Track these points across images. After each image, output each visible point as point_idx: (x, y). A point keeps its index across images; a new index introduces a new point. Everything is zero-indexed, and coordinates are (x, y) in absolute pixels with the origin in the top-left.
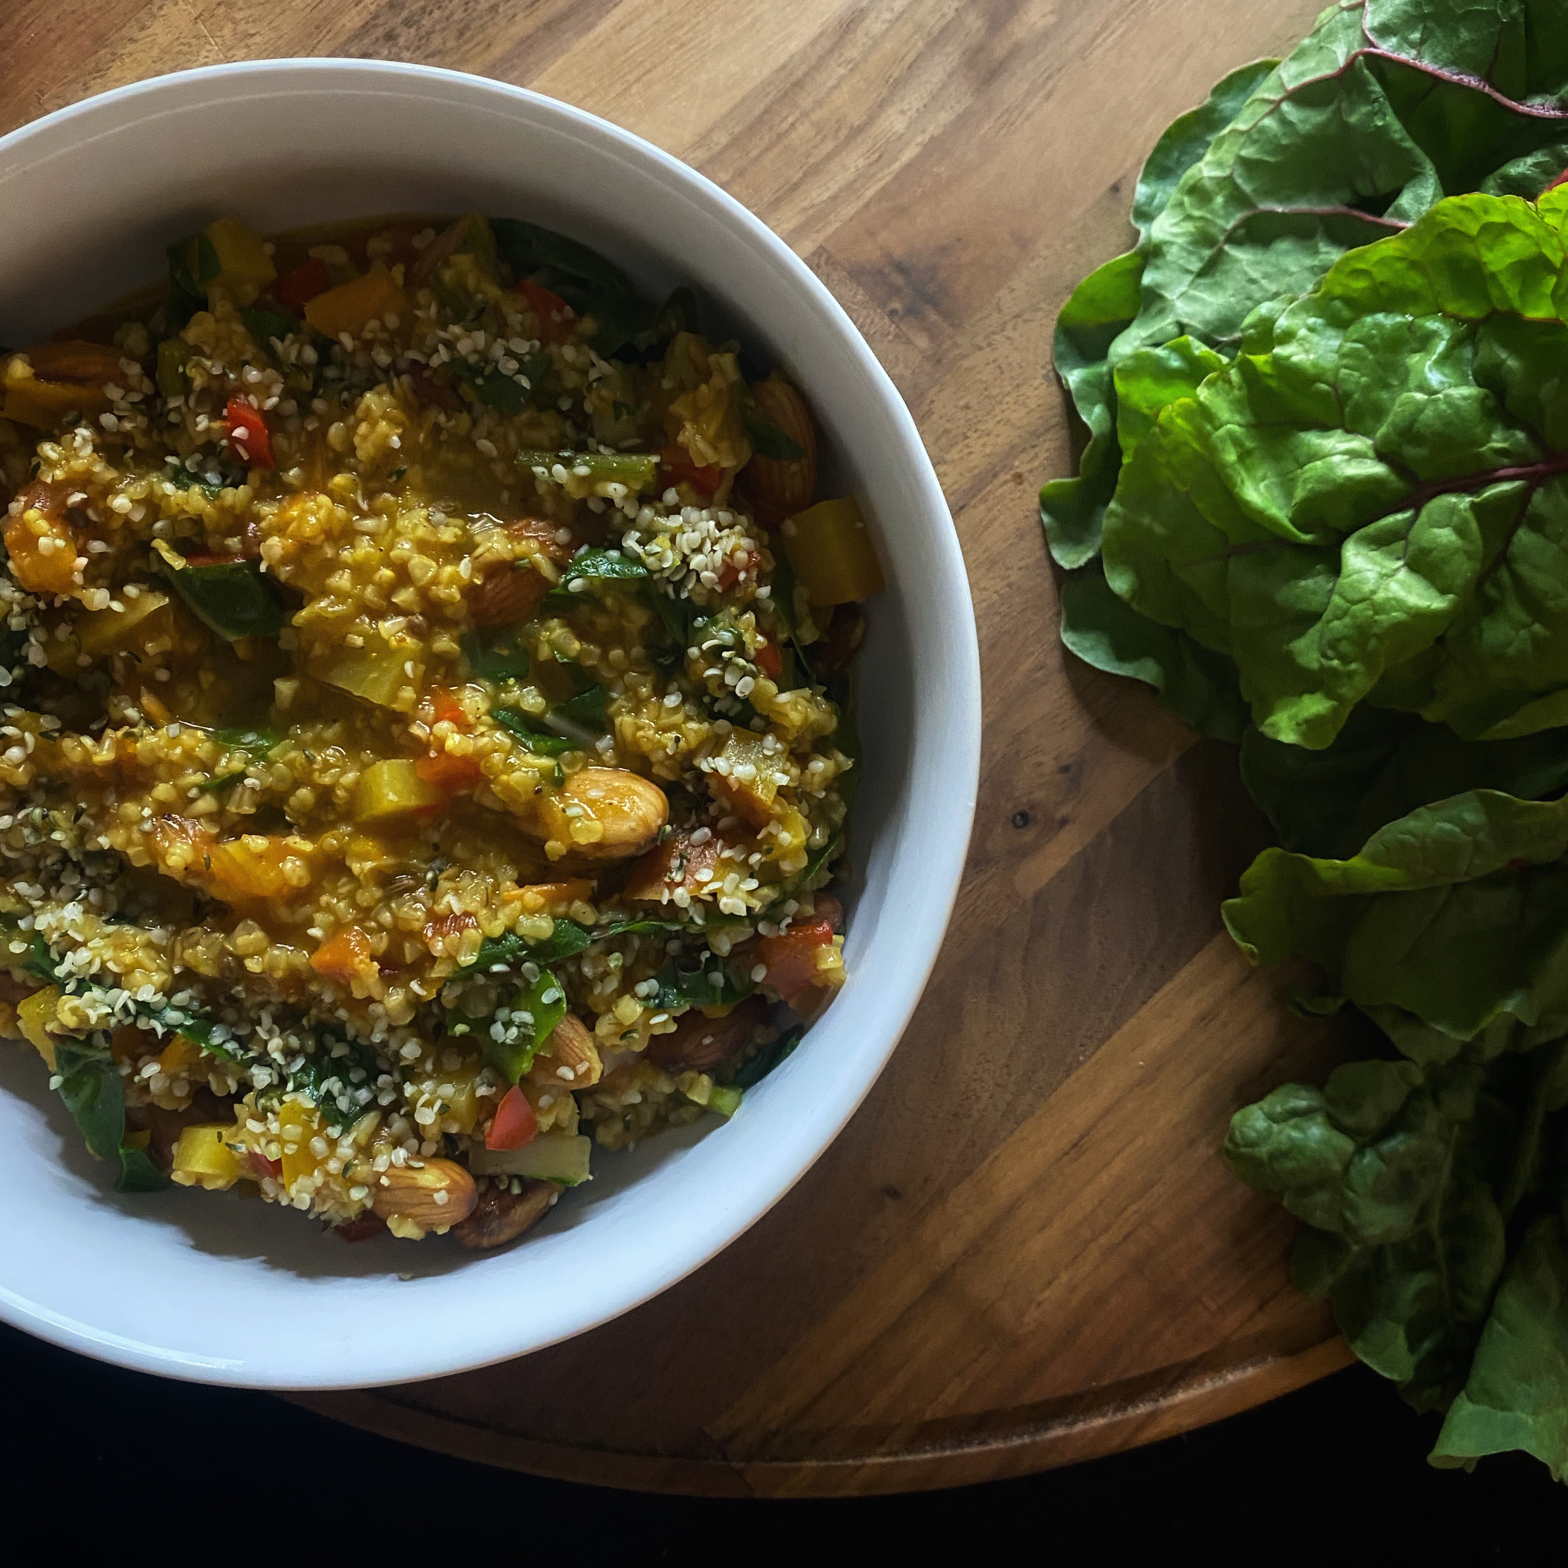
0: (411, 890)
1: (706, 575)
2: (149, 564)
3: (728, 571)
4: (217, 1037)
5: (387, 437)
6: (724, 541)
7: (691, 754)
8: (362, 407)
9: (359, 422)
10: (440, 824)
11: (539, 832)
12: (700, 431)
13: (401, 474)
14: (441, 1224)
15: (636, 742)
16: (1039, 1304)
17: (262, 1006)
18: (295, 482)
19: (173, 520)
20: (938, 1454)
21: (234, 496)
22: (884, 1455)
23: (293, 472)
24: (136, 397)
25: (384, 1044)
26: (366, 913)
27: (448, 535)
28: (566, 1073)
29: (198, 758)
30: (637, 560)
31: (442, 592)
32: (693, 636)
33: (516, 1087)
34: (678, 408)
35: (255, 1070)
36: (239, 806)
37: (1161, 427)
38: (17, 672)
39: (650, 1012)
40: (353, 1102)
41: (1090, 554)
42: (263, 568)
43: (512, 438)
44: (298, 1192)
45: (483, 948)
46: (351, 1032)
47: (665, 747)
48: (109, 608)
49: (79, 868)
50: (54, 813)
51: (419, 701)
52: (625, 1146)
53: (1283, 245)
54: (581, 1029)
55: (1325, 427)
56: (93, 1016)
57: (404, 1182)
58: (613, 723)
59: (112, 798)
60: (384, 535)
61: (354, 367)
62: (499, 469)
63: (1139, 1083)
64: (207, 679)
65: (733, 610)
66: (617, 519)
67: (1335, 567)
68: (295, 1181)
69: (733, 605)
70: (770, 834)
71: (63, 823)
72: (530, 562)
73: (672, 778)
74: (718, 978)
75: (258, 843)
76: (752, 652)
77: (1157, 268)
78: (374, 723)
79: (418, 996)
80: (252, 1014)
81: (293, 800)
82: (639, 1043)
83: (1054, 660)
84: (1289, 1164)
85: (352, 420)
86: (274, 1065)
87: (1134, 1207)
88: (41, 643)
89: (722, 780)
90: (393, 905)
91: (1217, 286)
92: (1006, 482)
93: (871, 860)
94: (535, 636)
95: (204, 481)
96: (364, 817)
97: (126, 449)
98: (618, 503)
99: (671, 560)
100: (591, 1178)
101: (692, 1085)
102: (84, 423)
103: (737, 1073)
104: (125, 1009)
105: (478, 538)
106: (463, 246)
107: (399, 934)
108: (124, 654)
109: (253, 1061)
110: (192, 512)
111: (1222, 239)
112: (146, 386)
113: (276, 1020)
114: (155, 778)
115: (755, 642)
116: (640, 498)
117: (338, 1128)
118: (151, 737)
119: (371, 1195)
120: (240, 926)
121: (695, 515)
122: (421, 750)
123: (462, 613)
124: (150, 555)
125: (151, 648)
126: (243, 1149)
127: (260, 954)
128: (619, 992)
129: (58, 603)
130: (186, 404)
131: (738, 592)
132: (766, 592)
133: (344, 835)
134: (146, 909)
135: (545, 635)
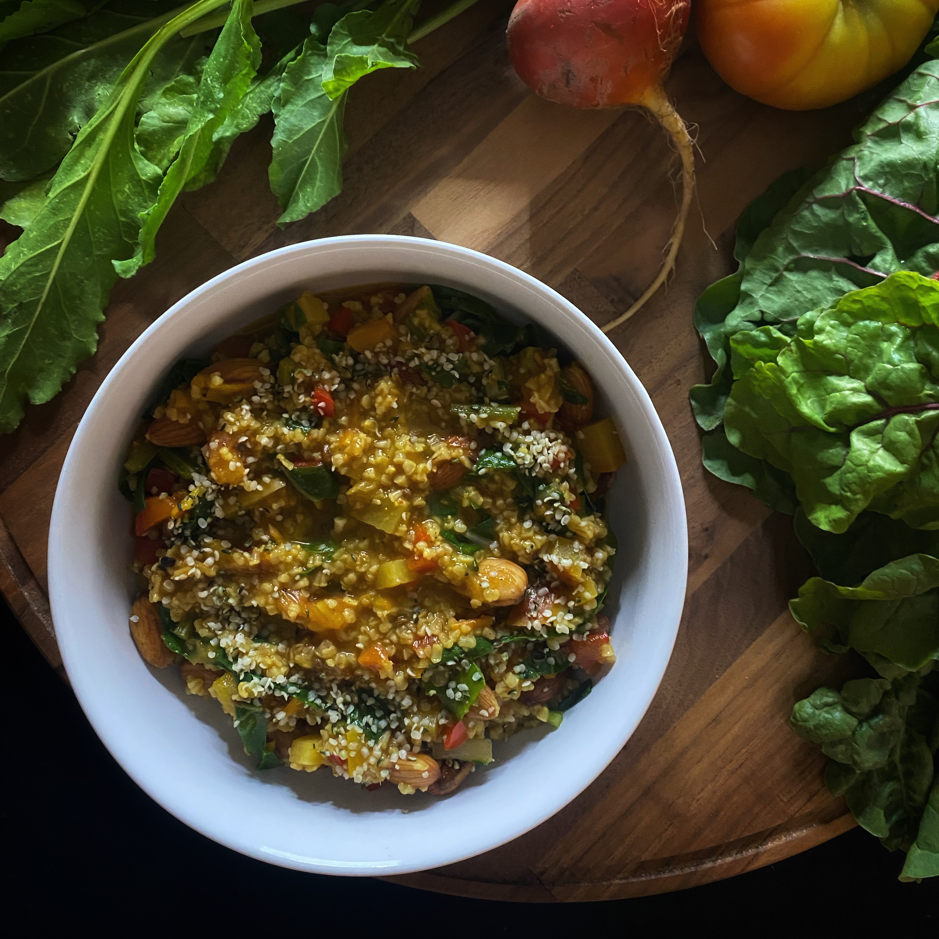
0: (404, 623)
1: (546, 465)
2: (273, 465)
3: (555, 463)
4: (312, 697)
5: (390, 403)
6: (554, 448)
7: (538, 552)
8: (379, 388)
9: (377, 396)
10: (418, 590)
11: (467, 594)
12: (541, 398)
13: (396, 419)
14: (424, 787)
15: (511, 546)
16: (697, 800)
17: (333, 681)
18: (345, 424)
19: (287, 445)
21: (317, 433)
22: (621, 879)
23: (344, 418)
24: (268, 386)
25: (394, 699)
26: (384, 636)
27: (419, 447)
28: (484, 713)
29: (299, 560)
30: (511, 458)
31: (418, 478)
32: (538, 494)
33: (461, 720)
34: (530, 385)
35: (330, 713)
36: (320, 582)
37: (755, 370)
38: (209, 520)
39: (522, 681)
40: (378, 728)
41: (718, 423)
42: (333, 469)
43: (448, 398)
44: (357, 774)
45: (443, 655)
46: (376, 693)
47: (525, 549)
48: (257, 489)
49: (238, 614)
50: (228, 589)
51: (409, 530)
52: (504, 739)
53: (814, 274)
54: (490, 691)
55: (840, 374)
56: (256, 691)
57: (407, 768)
58: (499, 536)
59: (257, 581)
60: (389, 449)
61: (370, 364)
62: (440, 412)
63: (746, 688)
64: (300, 518)
65: (557, 480)
66: (500, 437)
67: (848, 444)
68: (355, 768)
69: (557, 477)
70: (579, 592)
71: (233, 594)
72: (459, 460)
73: (528, 563)
74: (552, 660)
75: (331, 603)
76: (569, 502)
77: (748, 281)
78: (385, 540)
79: (410, 676)
80: (328, 685)
81: (346, 579)
82: (516, 695)
83: (699, 474)
84: (825, 732)
85: (372, 394)
86: (340, 710)
87: (744, 750)
88: (221, 506)
89: (555, 567)
90: (397, 631)
91: (779, 293)
92: (671, 384)
93: (622, 595)
94: (461, 495)
95: (301, 425)
96: (382, 588)
97: (263, 411)
98: (501, 431)
99: (528, 460)
100: (494, 760)
101: (539, 711)
102: (244, 401)
103: (560, 704)
104: (270, 687)
105: (434, 448)
106: (421, 305)
107: (401, 646)
108: (261, 509)
109: (330, 708)
110: (296, 441)
111: (781, 268)
112: (272, 380)
113: (339, 687)
114: (279, 570)
115: (569, 497)
116: (511, 428)
117: (373, 741)
118: (276, 551)
119: (389, 773)
120: (323, 643)
121: (538, 435)
122: (409, 554)
123: (427, 486)
124: (275, 461)
125: (275, 506)
126: (328, 754)
127: (333, 657)
128: (507, 671)
129: (231, 488)
130: (293, 389)
131: (560, 472)
132: (573, 470)
133: (372, 596)
134: (271, 633)
135: (466, 494)
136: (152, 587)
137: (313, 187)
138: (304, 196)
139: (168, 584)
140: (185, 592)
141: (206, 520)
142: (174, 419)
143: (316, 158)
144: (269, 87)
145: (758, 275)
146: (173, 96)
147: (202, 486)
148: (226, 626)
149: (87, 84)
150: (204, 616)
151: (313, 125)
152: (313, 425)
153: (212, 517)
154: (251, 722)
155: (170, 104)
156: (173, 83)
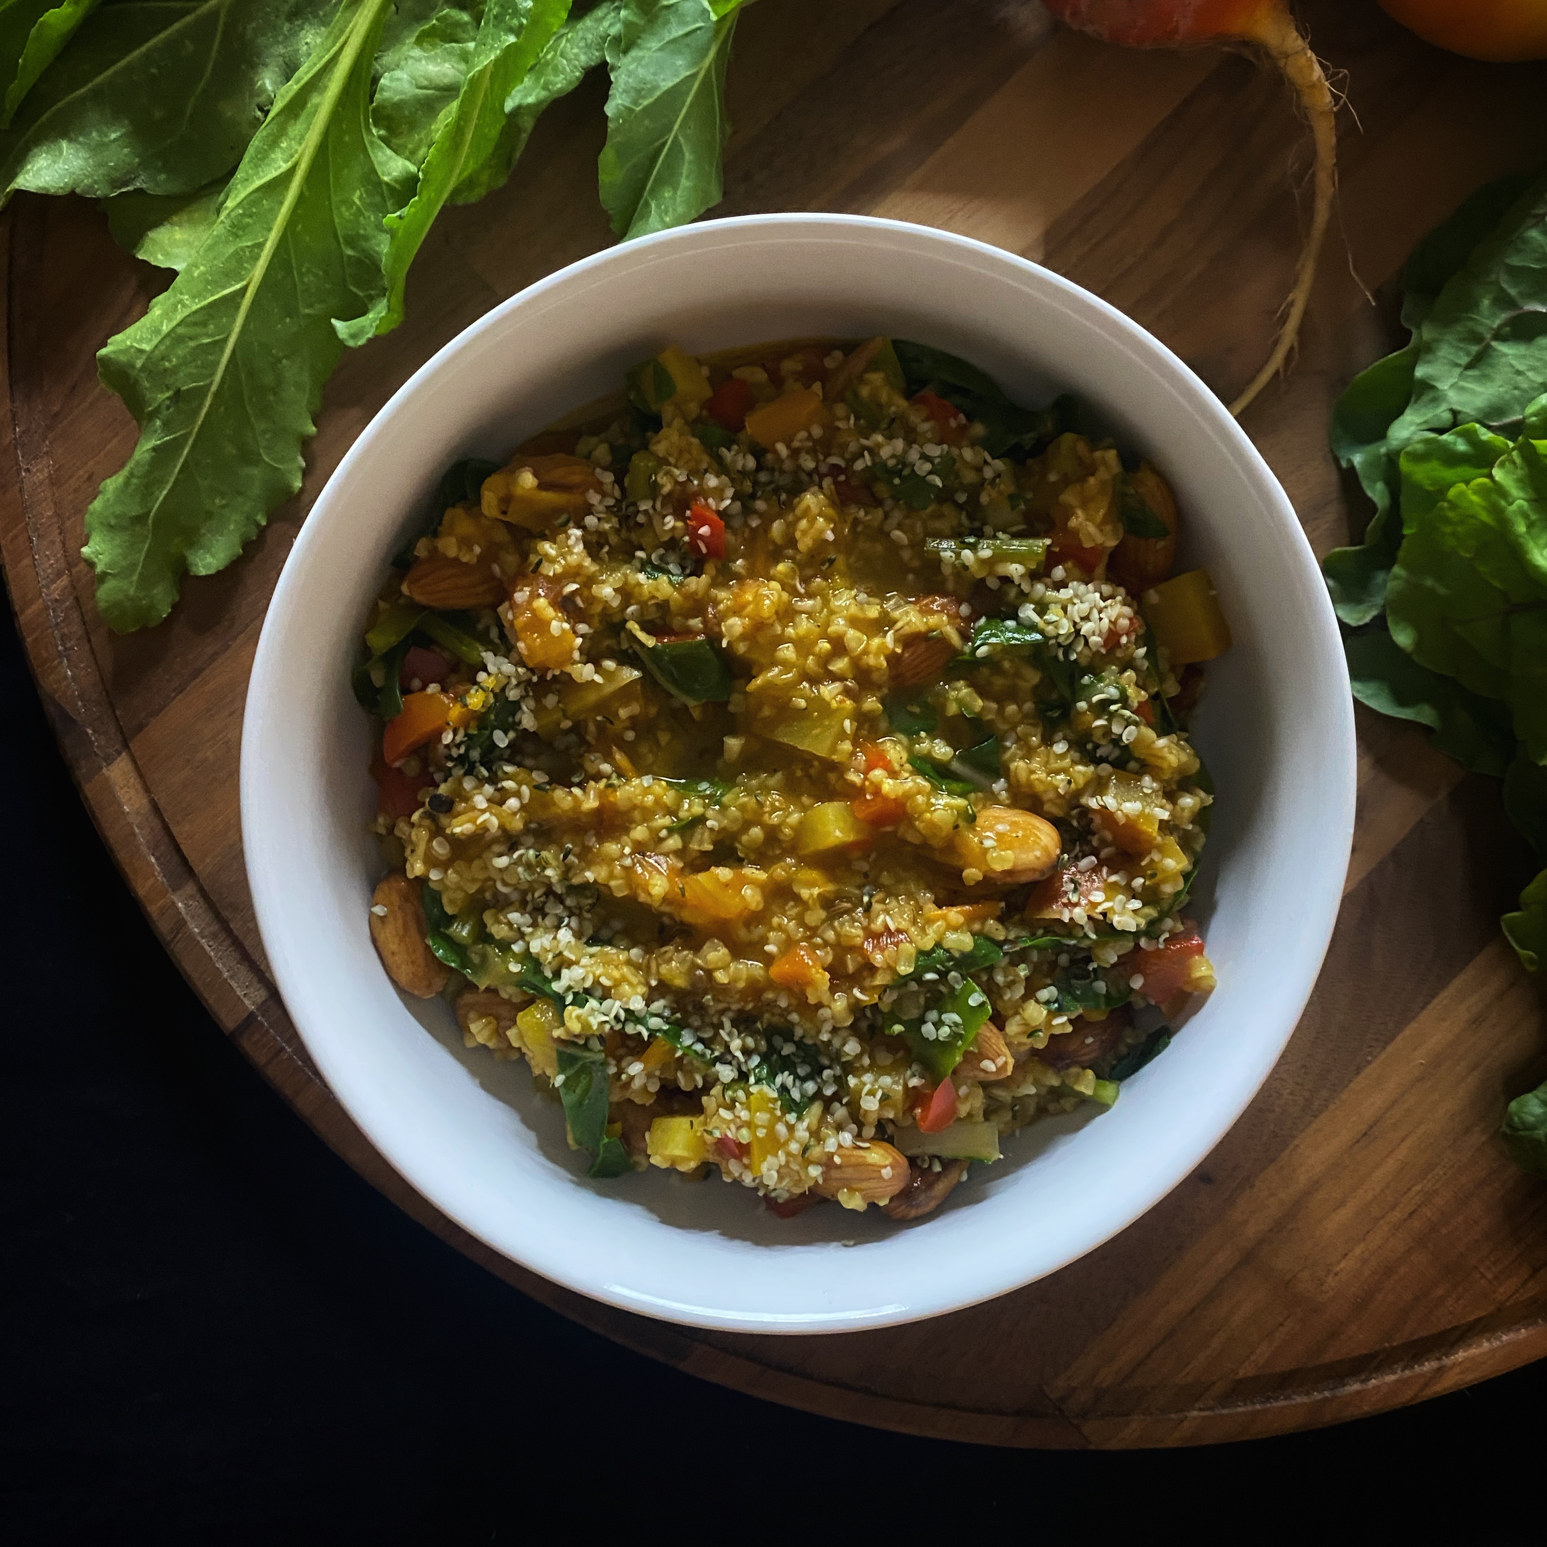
0: (848, 912)
1: (1095, 639)
2: (619, 643)
3: (1112, 637)
4: (687, 1039)
5: (822, 531)
6: (1109, 610)
7: (1078, 793)
8: (803, 506)
9: (799, 519)
10: (869, 856)
11: (957, 862)
12: (1088, 518)
13: (832, 562)
14: (881, 1197)
15: (1030, 784)
16: (1336, 1274)
17: (722, 1012)
18: (742, 571)
19: (643, 605)
20: (1250, 1408)
21: (696, 584)
22: (1200, 1410)
23: (740, 562)
24: (611, 502)
25: (830, 1042)
26: (813, 931)
27: (873, 612)
28: (988, 1065)
29: (665, 804)
30: (1033, 628)
31: (871, 660)
32: (1081, 692)
33: (947, 1080)
34: (1068, 497)
35: (719, 1067)
36: (701, 842)
37: (1449, 502)
38: (512, 735)
39: (1052, 1014)
40: (803, 1095)
41: (1374, 613)
42: (724, 644)
43: (919, 528)
44: (769, 1170)
45: (917, 960)
46: (798, 1032)
47: (1056, 788)
48: (593, 680)
49: (560, 899)
50: (544, 854)
51: (854, 752)
52: (1013, 1134)
54: (995, 1030)
56: (594, 1022)
57: (853, 1160)
58: (1008, 768)
59: (594, 839)
60: (820, 613)
61: (782, 472)
62: (906, 555)
63: (1421, 1079)
64: (664, 738)
65: (1115, 667)
66: (1012, 593)
68: (765, 1160)
69: (1113, 664)
70: (1152, 860)
71: (554, 863)
72: (941, 633)
73: (1060, 813)
74: (1101, 986)
75: (724, 873)
76: (1136, 704)
77: (1429, 362)
78: (812, 771)
79: (857, 1001)
80: (715, 1020)
81: (745, 838)
82: (1042, 1041)
85: (790, 518)
86: (734, 1062)
87: (1418, 1187)
88: (531, 711)
89: (1110, 816)
90: (836, 924)
91: (1485, 378)
93: (1219, 882)
94: (943, 695)
95: (667, 572)
96: (806, 852)
97: (602, 547)
98: (1016, 580)
99: (1065, 628)
100: (1002, 1157)
101: (1078, 1078)
102: (571, 524)
103: (1113, 1068)
104: (617, 1018)
105: (896, 614)
106: (873, 365)
107: (842, 948)
108: (599, 718)
109: (717, 1060)
110: (660, 596)
111: (1488, 336)
112: (617, 493)
113: (735, 1023)
114: (632, 821)
115: (1137, 696)
116: (1034, 576)
117: (794, 1115)
118: (627, 788)
119: (823, 1173)
120: (708, 944)
121: (1082, 588)
122: (853, 793)
123: (885, 678)
124: (623, 635)
125: (623, 713)
126: (717, 1134)
127: (725, 968)
128: (1026, 998)
129: (549, 677)
130: (654, 507)
131: (1119, 654)
132: (1142, 651)
133: (790, 866)
134: (617, 932)
135: (953, 694)
136: (413, 851)
137: (675, 189)
138: (658, 206)
139: (440, 844)
140: (470, 861)
141: (506, 733)
142: (452, 552)
143: (682, 140)
144: (600, 20)
145: (1445, 351)
146: (434, 46)
147: (501, 673)
148: (540, 919)
149: (287, 26)
150: (501, 904)
151: (677, 80)
152: (688, 571)
153: (516, 730)
154: (584, 1081)
155: (428, 58)
156: (434, 21)
